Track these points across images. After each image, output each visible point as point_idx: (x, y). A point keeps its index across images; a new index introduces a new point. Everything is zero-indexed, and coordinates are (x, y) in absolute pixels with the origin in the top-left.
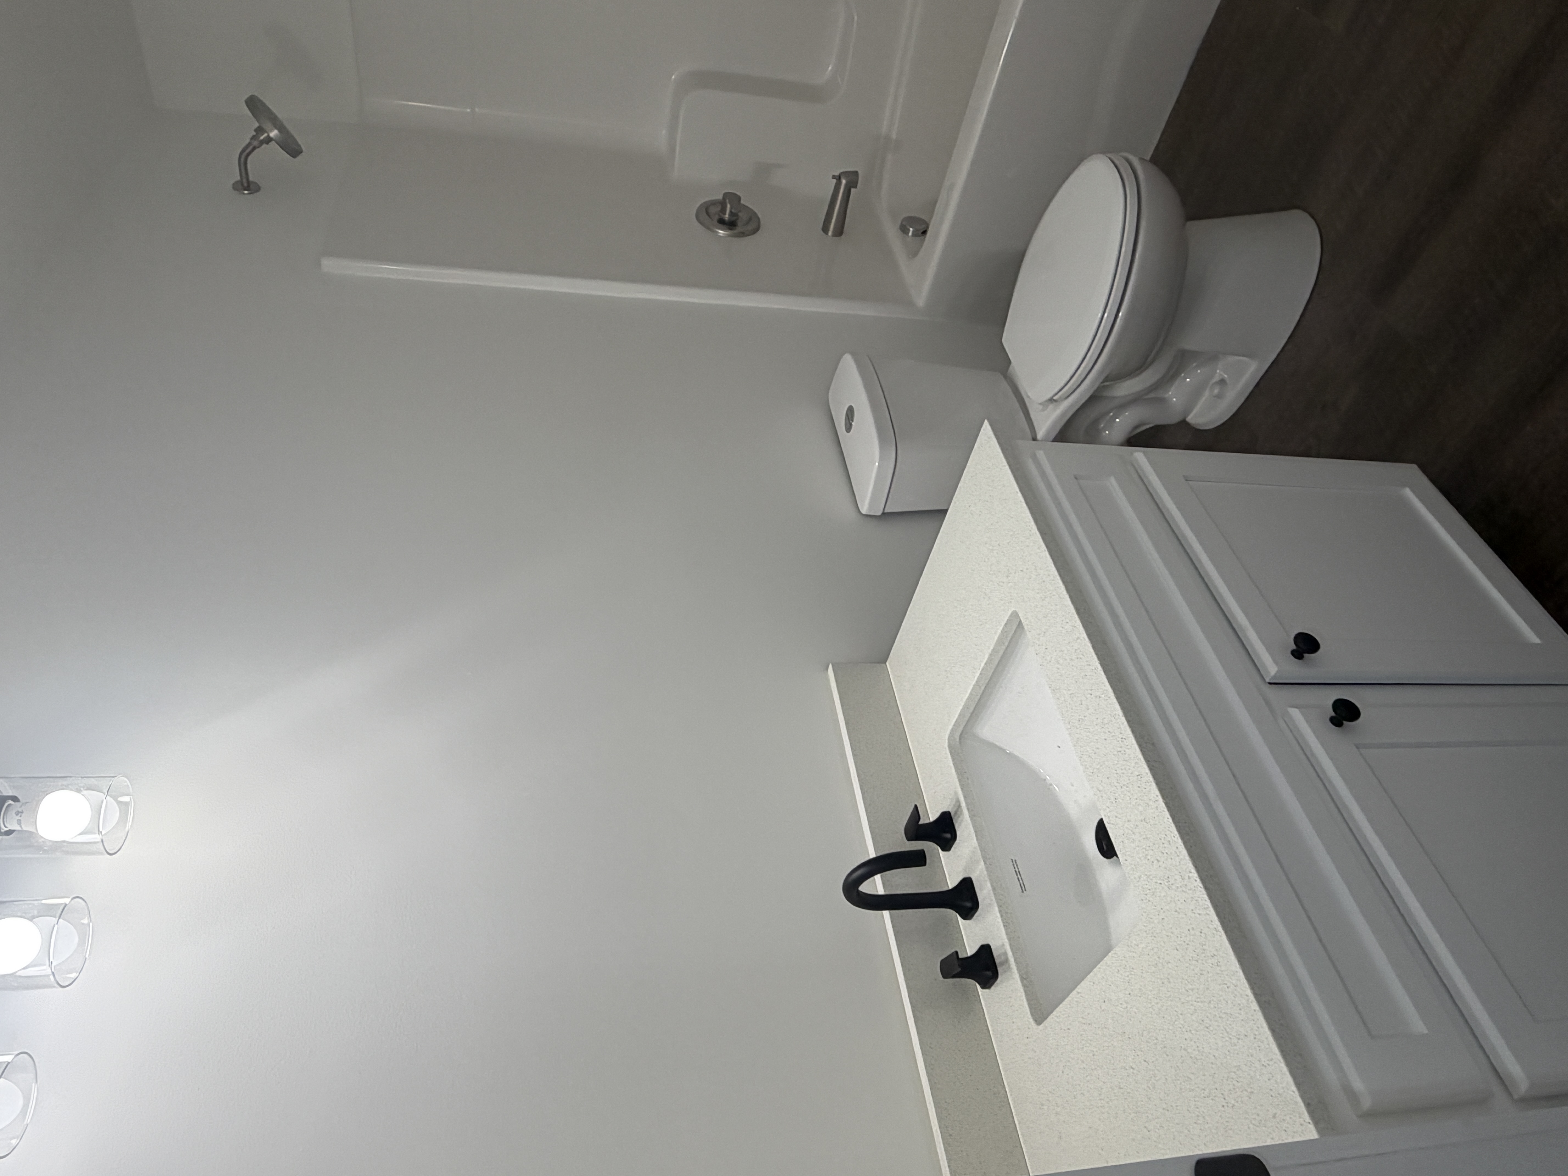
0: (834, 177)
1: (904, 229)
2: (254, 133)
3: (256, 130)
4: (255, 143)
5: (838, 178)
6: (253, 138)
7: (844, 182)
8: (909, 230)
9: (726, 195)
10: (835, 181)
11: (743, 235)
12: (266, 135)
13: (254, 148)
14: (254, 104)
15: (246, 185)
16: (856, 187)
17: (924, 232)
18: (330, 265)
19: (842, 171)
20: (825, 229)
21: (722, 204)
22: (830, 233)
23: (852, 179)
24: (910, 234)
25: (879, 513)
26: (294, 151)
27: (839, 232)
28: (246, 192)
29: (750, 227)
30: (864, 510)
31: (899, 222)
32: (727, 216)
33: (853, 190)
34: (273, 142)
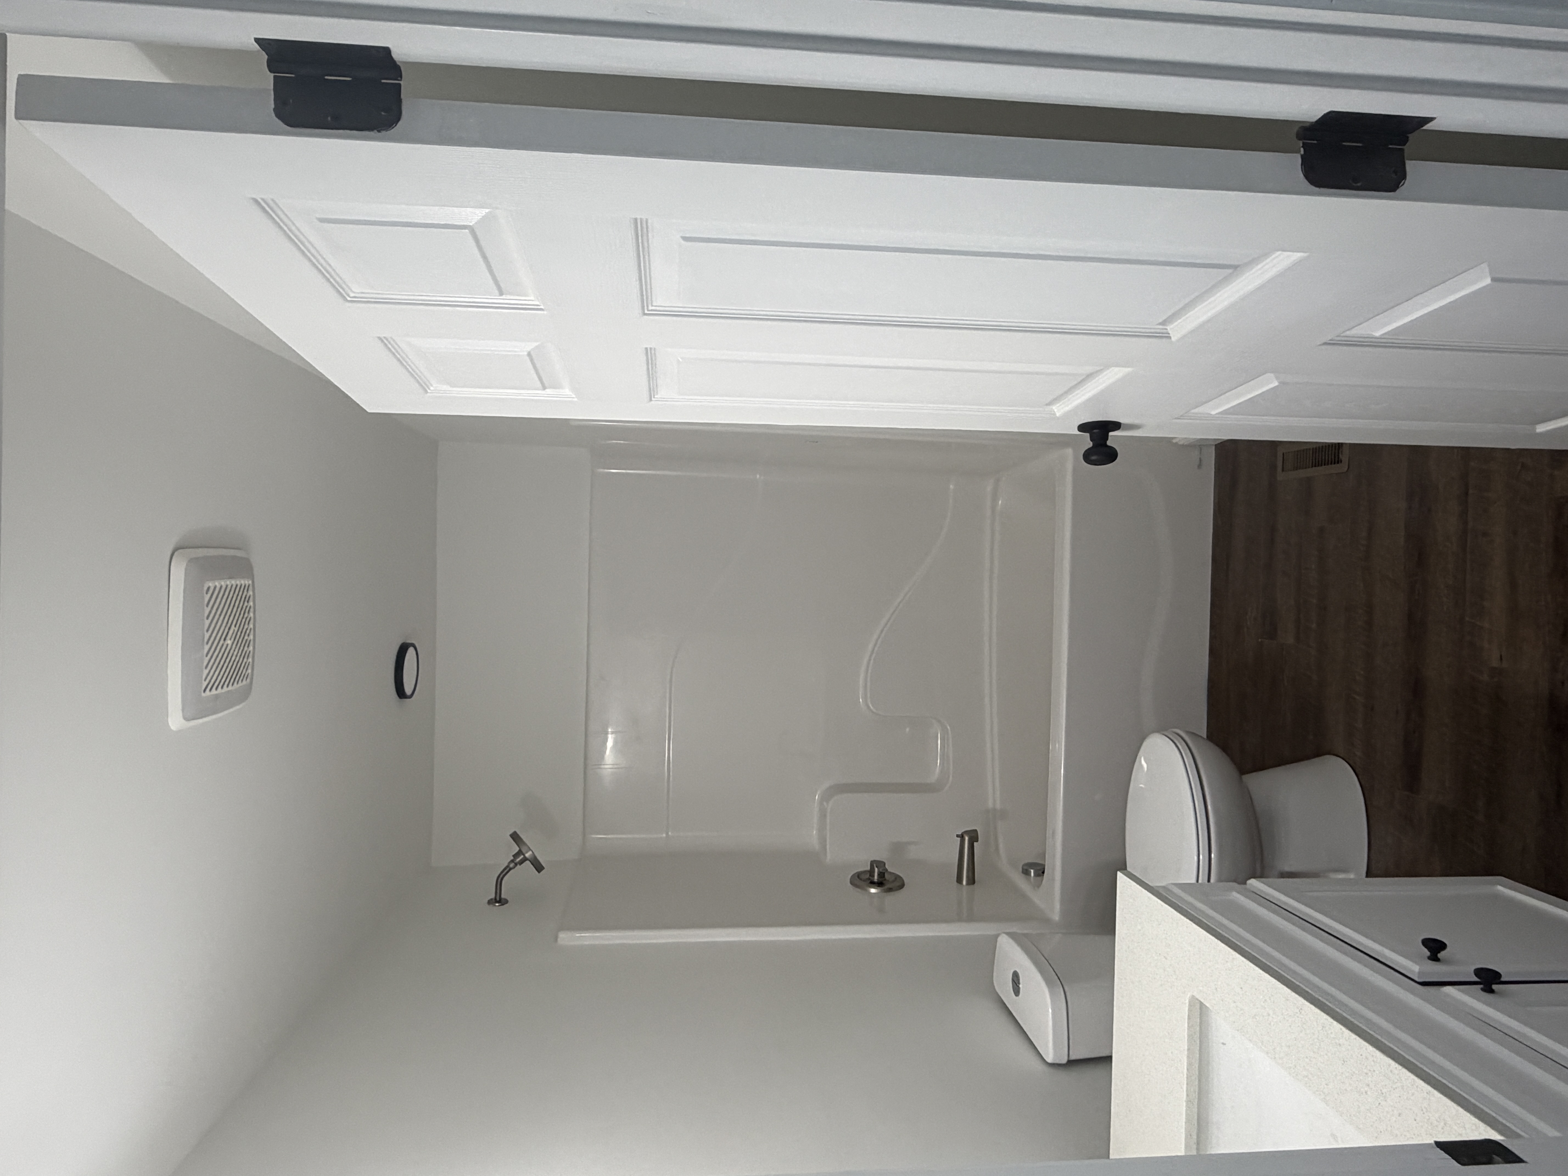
0: (958, 836)
1: (1026, 872)
2: (512, 858)
3: (513, 856)
4: (512, 865)
5: (962, 837)
6: (512, 861)
7: (967, 838)
8: (1031, 872)
9: (873, 863)
10: (959, 839)
11: (890, 890)
12: (522, 856)
13: (510, 869)
14: (515, 837)
15: (499, 900)
16: (977, 841)
17: (1043, 872)
18: (566, 938)
19: (963, 831)
20: (959, 880)
21: (871, 872)
22: (964, 883)
23: (974, 837)
24: (1032, 874)
25: (1064, 1061)
26: (539, 868)
27: (972, 881)
28: (497, 904)
29: (897, 884)
30: (1050, 1060)
31: (1021, 869)
32: (876, 877)
33: (975, 844)
34: (527, 862)
